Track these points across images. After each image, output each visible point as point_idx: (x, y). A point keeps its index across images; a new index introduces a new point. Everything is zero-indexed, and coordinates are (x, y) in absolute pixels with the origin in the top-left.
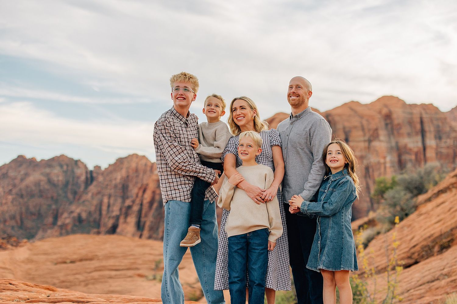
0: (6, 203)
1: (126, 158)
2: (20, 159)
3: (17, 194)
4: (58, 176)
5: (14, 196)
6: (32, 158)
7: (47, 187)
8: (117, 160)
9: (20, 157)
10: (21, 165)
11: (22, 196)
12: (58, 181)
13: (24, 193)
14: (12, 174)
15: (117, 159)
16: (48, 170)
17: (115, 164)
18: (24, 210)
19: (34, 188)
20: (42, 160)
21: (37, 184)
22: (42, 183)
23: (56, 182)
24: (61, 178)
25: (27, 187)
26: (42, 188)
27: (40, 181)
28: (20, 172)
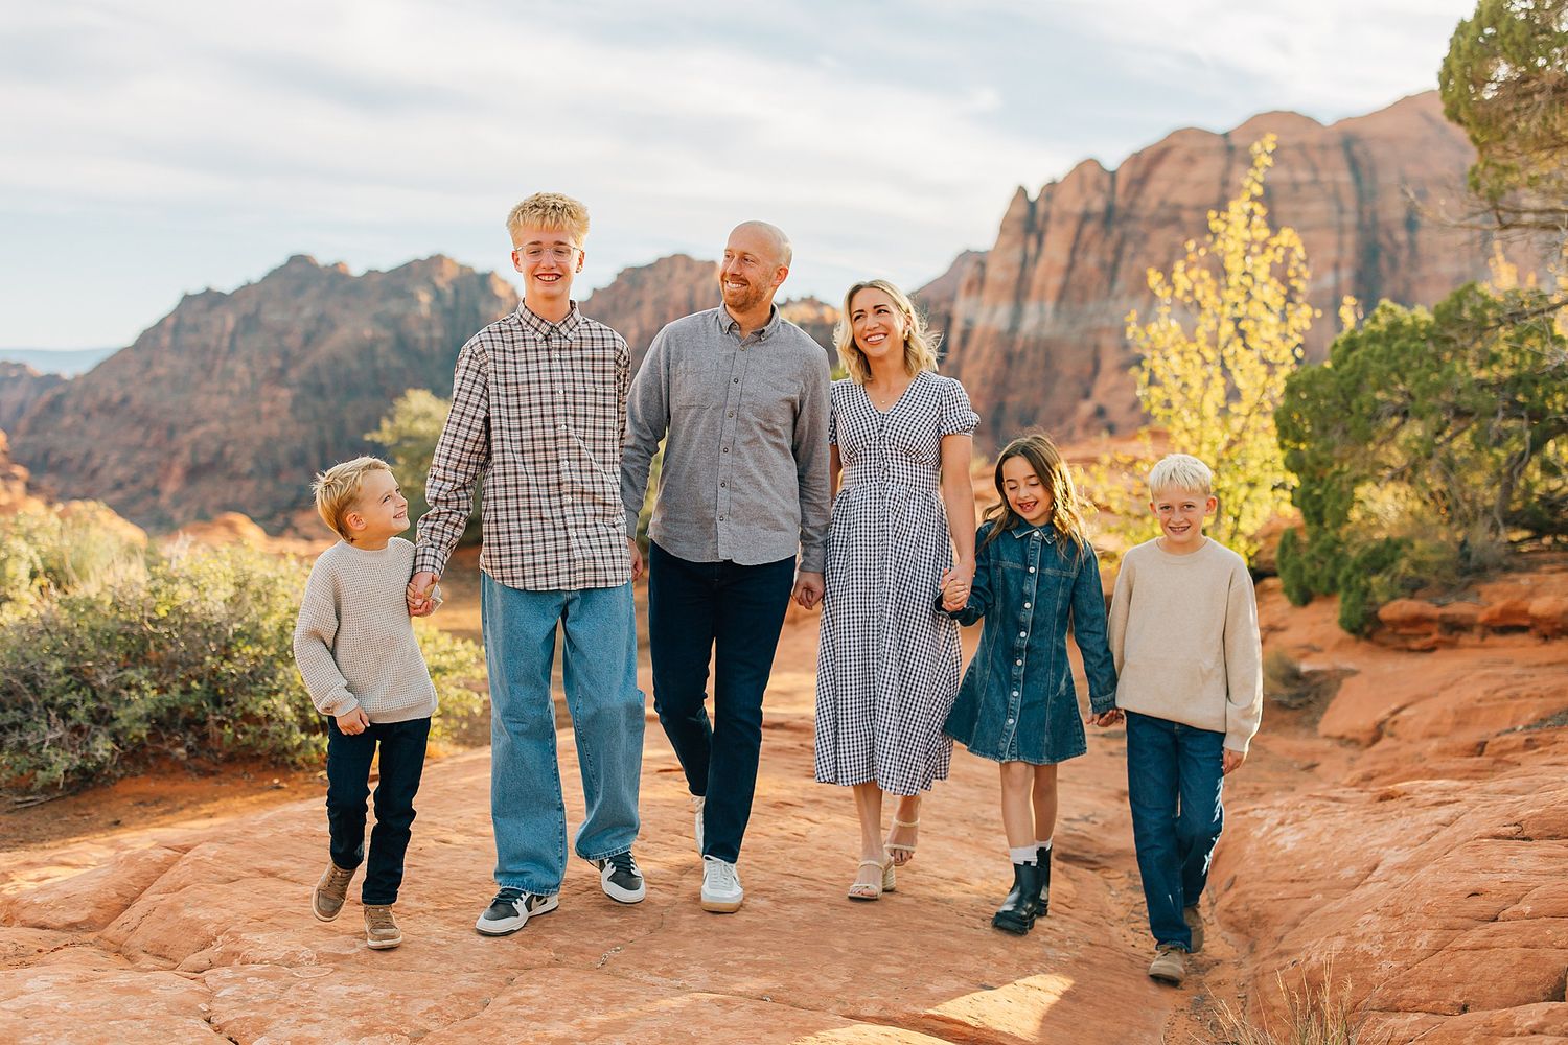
0: (271, 414)
1: (650, 267)
2: (296, 269)
3: (304, 384)
4: (429, 327)
5: (297, 391)
6: (336, 265)
7: (397, 361)
8: (619, 275)
9: (298, 260)
10: (300, 289)
11: (320, 391)
12: (431, 341)
13: (326, 380)
14: (273, 316)
15: (620, 270)
16: (394, 306)
17: (615, 286)
18: (329, 436)
19: (355, 365)
20: (370, 273)
21: (366, 351)
22: (381, 349)
23: (423, 346)
24: (438, 333)
25: (335, 360)
26: (380, 363)
27: (375, 341)
28: (300, 309)
